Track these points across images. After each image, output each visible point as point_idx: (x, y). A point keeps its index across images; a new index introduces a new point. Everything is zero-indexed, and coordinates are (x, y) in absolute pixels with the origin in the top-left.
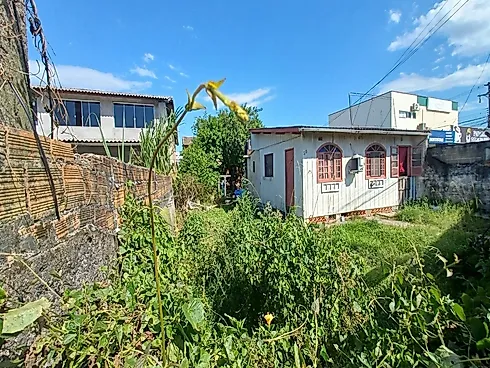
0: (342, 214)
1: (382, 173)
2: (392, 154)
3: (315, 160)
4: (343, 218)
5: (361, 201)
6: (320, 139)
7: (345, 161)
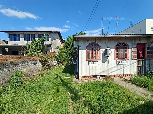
0: (100, 76)
1: (126, 56)
2: (132, 48)
3: (85, 50)
4: (101, 78)
5: (112, 70)
6: (88, 41)
7: (102, 51)
